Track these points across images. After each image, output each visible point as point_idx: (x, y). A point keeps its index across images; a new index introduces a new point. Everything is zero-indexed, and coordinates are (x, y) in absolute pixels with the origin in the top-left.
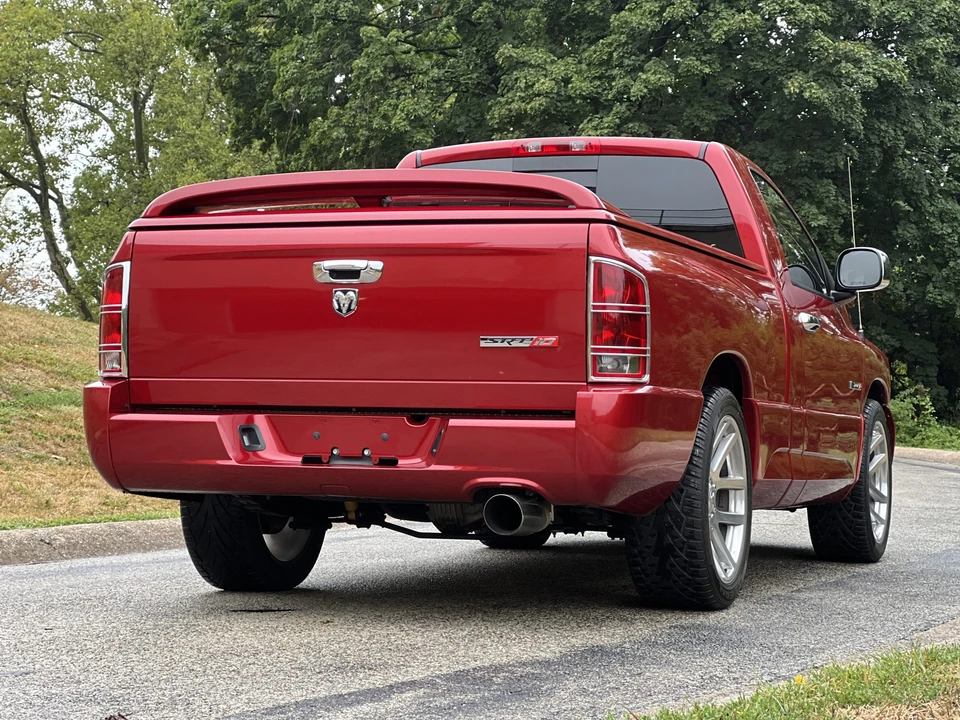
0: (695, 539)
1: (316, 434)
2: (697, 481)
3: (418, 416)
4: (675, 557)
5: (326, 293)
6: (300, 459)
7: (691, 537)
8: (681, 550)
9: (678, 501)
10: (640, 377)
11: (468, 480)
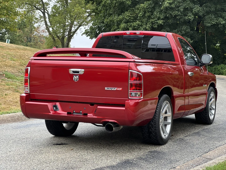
0: (156, 130)
1: (70, 107)
2: (157, 117)
3: (92, 104)
4: (152, 134)
5: (72, 76)
6: (67, 113)
7: (155, 130)
8: (153, 132)
9: (152, 122)
10: (141, 97)
11: (102, 120)
